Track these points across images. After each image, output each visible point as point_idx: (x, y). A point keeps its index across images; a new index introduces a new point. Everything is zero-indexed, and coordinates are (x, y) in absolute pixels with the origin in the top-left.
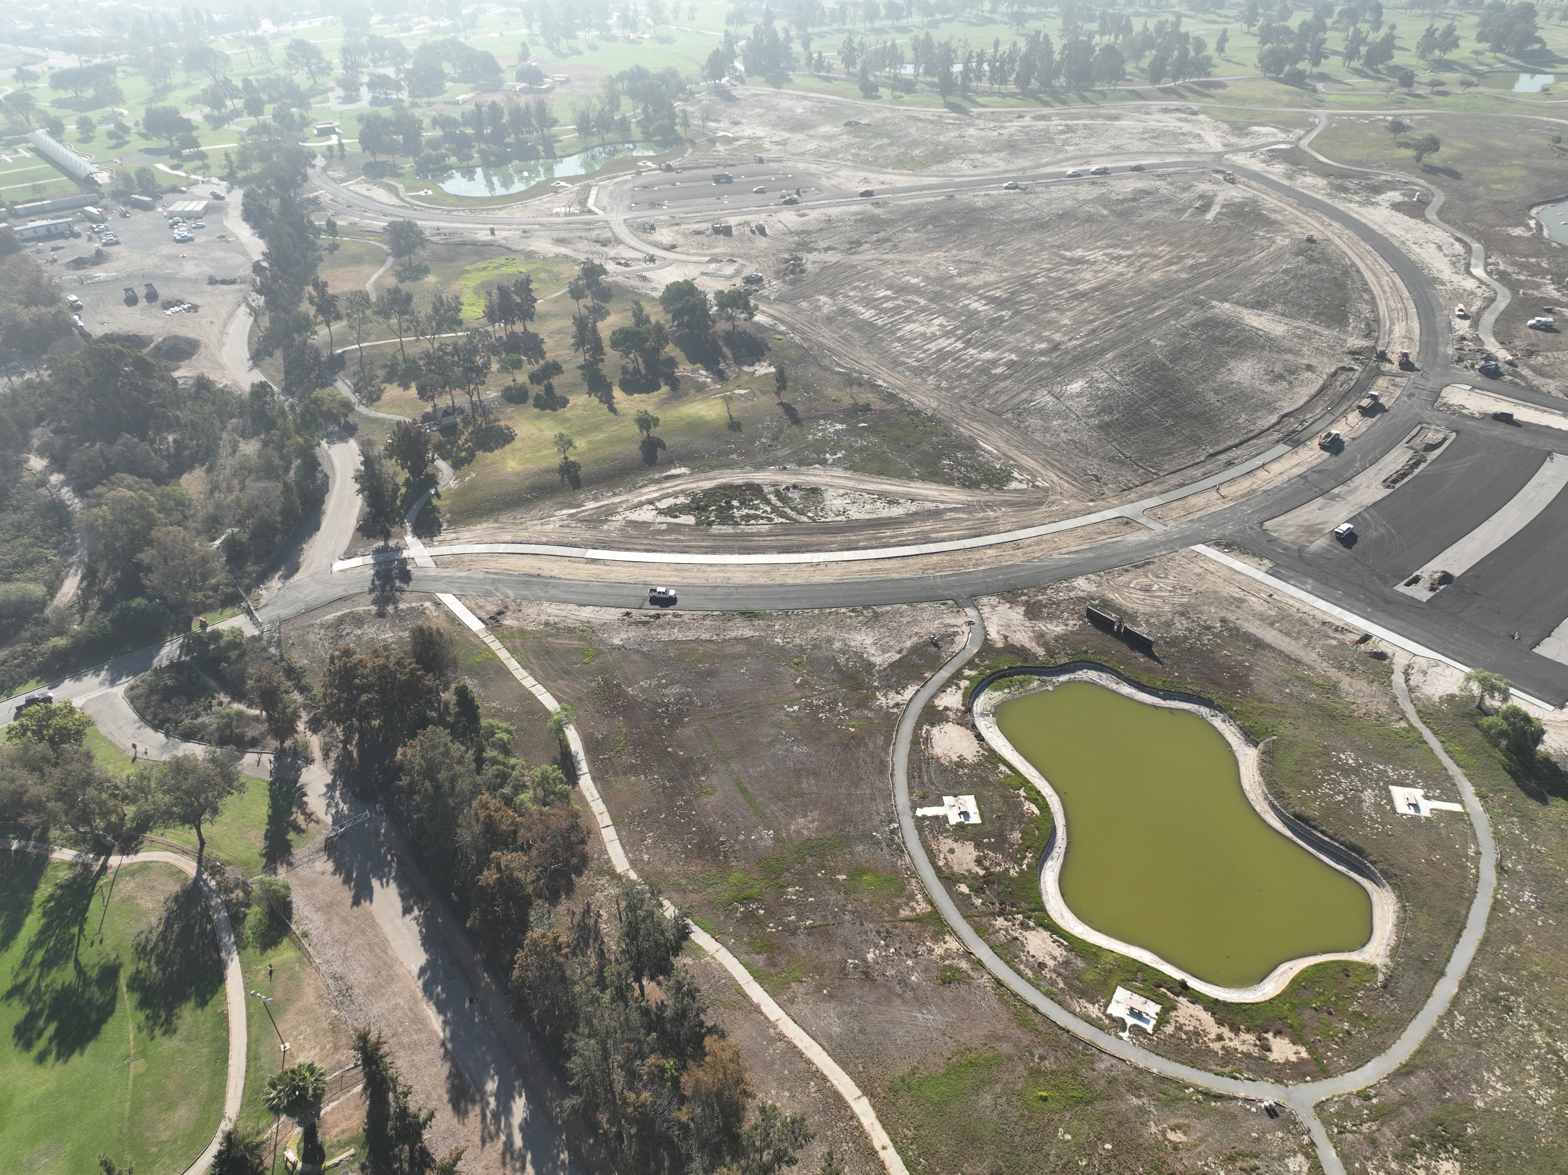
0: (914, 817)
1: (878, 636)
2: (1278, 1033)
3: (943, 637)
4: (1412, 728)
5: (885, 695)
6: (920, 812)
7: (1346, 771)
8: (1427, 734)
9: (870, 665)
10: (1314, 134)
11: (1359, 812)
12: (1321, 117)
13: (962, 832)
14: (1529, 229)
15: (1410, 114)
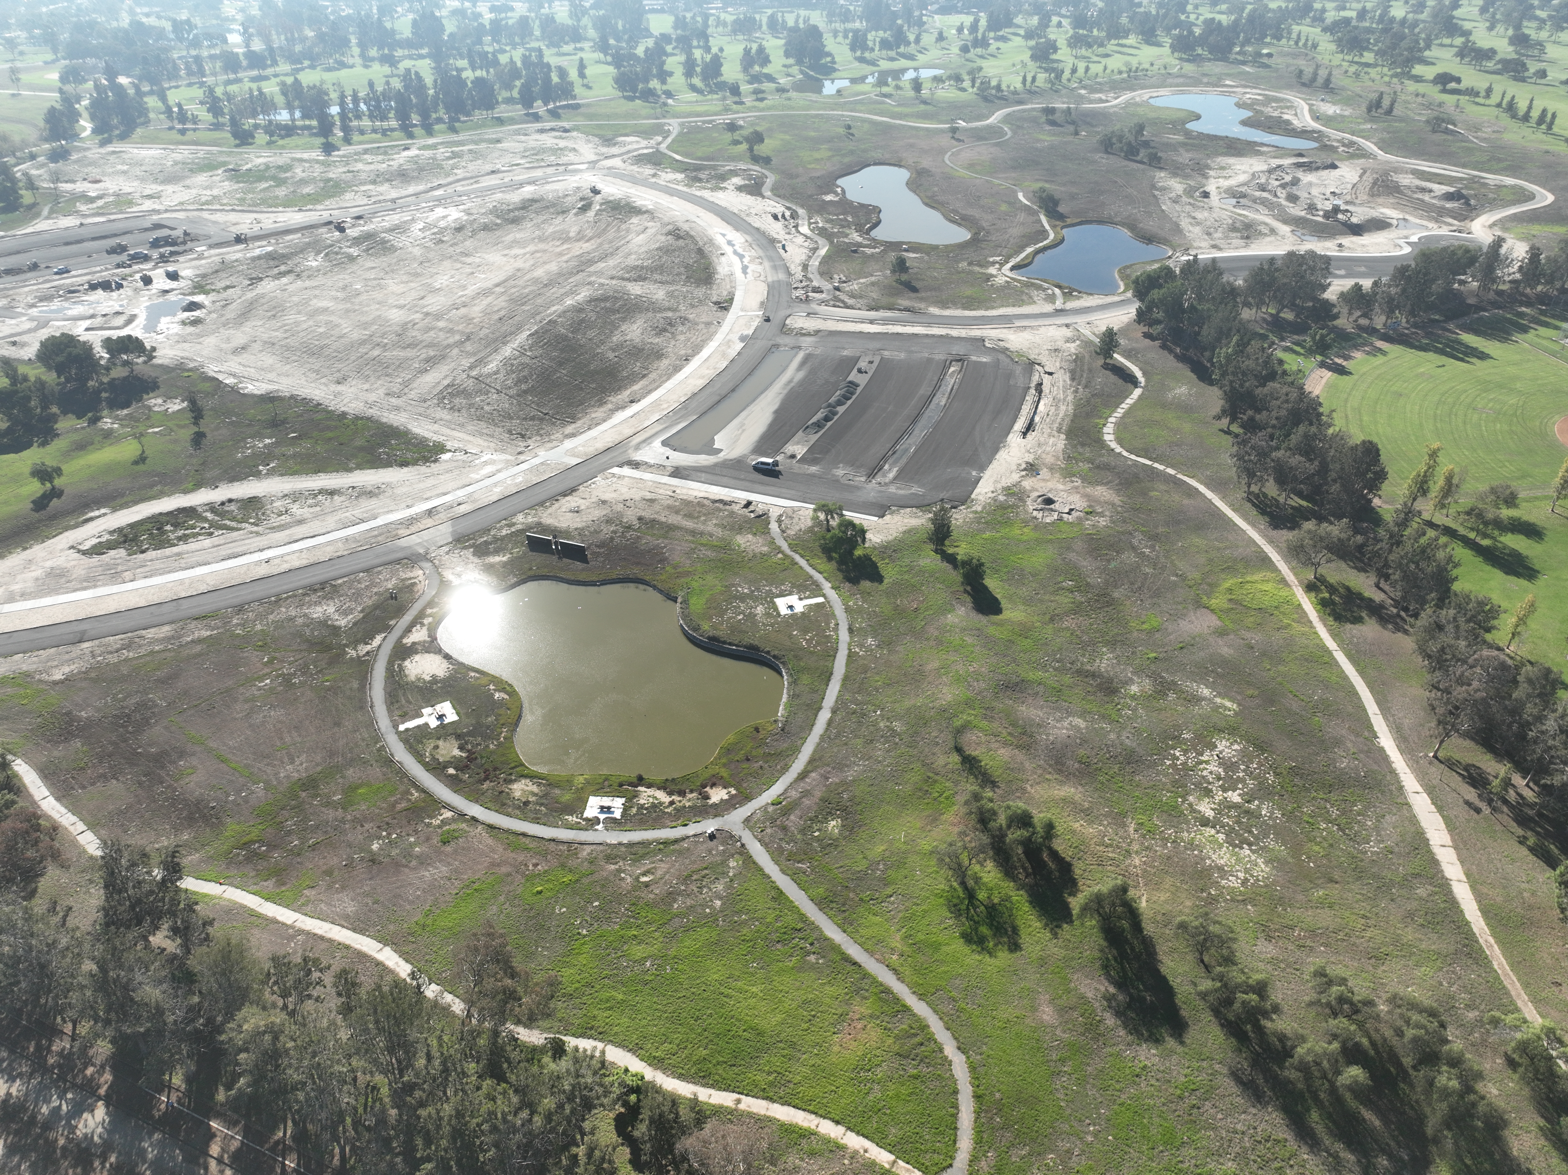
0: (399, 733)
1: (338, 604)
2: (713, 785)
3: (401, 590)
4: (786, 556)
5: (355, 649)
6: (402, 728)
7: (743, 598)
8: (797, 558)
9: (336, 630)
10: (669, 140)
11: (754, 623)
12: (674, 126)
13: (444, 731)
14: (837, 194)
15: (742, 117)
